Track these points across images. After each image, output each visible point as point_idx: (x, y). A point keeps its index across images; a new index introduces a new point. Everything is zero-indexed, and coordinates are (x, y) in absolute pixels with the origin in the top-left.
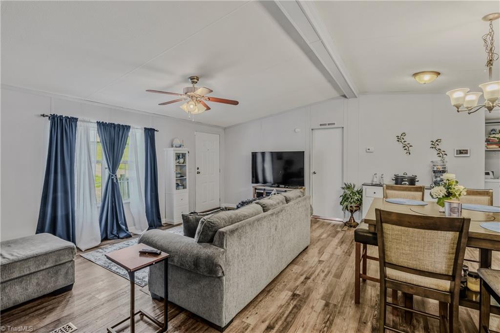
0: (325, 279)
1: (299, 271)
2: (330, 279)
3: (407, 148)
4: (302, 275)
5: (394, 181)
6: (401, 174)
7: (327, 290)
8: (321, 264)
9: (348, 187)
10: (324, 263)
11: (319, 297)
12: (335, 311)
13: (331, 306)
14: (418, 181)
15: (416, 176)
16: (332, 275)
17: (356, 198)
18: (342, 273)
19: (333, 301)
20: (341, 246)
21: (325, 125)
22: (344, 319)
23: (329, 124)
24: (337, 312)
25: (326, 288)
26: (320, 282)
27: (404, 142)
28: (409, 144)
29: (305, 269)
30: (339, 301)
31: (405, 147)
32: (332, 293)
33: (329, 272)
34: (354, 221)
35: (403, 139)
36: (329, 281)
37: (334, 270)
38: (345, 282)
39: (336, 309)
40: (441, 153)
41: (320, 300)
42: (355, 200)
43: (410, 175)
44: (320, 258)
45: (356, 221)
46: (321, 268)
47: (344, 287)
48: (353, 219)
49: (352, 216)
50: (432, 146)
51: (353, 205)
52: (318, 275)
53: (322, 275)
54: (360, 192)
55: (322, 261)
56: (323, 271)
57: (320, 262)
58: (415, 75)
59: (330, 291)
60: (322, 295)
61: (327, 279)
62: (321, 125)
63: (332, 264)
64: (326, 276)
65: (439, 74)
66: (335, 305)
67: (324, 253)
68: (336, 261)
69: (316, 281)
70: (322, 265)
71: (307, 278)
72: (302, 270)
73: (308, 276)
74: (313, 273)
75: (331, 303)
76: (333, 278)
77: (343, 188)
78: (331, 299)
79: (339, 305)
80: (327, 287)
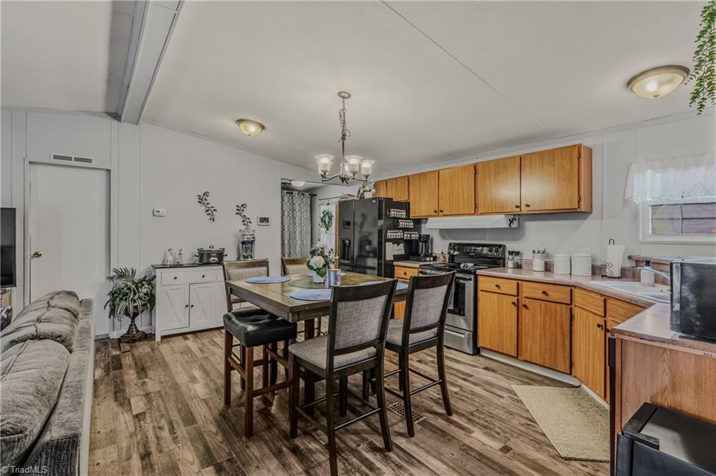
0: (176, 438)
1: (115, 456)
2: (185, 432)
3: (210, 212)
4: (129, 458)
5: (198, 258)
6: (206, 248)
7: (196, 449)
8: (144, 418)
9: (122, 275)
10: (148, 415)
11: (196, 467)
12: (238, 467)
13: (225, 465)
14: (226, 255)
15: (224, 249)
16: (181, 424)
17: (144, 290)
18: (191, 413)
19: (222, 458)
20: (149, 376)
21: (70, 159)
22: (258, 467)
23: (77, 159)
24: (241, 466)
25: (192, 448)
26: (173, 446)
27: (208, 204)
28: (213, 207)
29: (124, 444)
30: (227, 450)
31: (208, 211)
32: (207, 448)
33: (171, 423)
34: (137, 331)
35: (206, 200)
36: (186, 435)
37: (175, 416)
38: (209, 422)
39: (236, 465)
40: (246, 221)
41: (203, 470)
42: (142, 294)
43: (217, 248)
44: (131, 410)
45: (140, 329)
46: (151, 425)
47: (214, 429)
48: (136, 328)
49: (133, 324)
50: (238, 212)
51: (139, 303)
52: (158, 438)
53: (165, 434)
54: (150, 281)
55: (140, 414)
56: (161, 428)
57: (138, 417)
58: (240, 121)
59: (201, 448)
60: (197, 462)
61: (179, 434)
62: (55, 157)
63: (162, 408)
64: (172, 431)
65: (263, 127)
66: (229, 460)
67: (129, 400)
68: (163, 401)
69: (166, 450)
70: (148, 420)
71: (146, 456)
72: (120, 450)
73: (142, 451)
74: (147, 441)
75: (222, 462)
76: (187, 428)
77: (111, 278)
78: (216, 457)
79: (234, 456)
80: (192, 445)
